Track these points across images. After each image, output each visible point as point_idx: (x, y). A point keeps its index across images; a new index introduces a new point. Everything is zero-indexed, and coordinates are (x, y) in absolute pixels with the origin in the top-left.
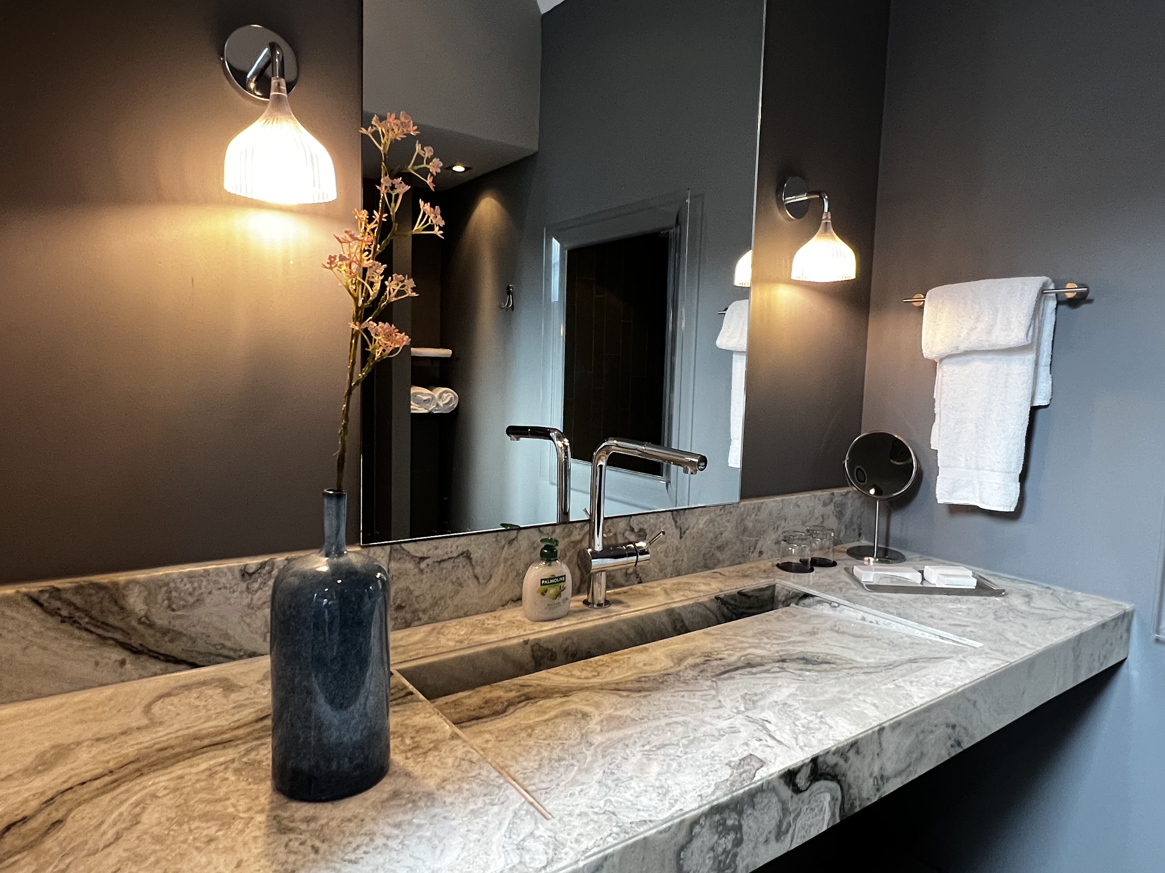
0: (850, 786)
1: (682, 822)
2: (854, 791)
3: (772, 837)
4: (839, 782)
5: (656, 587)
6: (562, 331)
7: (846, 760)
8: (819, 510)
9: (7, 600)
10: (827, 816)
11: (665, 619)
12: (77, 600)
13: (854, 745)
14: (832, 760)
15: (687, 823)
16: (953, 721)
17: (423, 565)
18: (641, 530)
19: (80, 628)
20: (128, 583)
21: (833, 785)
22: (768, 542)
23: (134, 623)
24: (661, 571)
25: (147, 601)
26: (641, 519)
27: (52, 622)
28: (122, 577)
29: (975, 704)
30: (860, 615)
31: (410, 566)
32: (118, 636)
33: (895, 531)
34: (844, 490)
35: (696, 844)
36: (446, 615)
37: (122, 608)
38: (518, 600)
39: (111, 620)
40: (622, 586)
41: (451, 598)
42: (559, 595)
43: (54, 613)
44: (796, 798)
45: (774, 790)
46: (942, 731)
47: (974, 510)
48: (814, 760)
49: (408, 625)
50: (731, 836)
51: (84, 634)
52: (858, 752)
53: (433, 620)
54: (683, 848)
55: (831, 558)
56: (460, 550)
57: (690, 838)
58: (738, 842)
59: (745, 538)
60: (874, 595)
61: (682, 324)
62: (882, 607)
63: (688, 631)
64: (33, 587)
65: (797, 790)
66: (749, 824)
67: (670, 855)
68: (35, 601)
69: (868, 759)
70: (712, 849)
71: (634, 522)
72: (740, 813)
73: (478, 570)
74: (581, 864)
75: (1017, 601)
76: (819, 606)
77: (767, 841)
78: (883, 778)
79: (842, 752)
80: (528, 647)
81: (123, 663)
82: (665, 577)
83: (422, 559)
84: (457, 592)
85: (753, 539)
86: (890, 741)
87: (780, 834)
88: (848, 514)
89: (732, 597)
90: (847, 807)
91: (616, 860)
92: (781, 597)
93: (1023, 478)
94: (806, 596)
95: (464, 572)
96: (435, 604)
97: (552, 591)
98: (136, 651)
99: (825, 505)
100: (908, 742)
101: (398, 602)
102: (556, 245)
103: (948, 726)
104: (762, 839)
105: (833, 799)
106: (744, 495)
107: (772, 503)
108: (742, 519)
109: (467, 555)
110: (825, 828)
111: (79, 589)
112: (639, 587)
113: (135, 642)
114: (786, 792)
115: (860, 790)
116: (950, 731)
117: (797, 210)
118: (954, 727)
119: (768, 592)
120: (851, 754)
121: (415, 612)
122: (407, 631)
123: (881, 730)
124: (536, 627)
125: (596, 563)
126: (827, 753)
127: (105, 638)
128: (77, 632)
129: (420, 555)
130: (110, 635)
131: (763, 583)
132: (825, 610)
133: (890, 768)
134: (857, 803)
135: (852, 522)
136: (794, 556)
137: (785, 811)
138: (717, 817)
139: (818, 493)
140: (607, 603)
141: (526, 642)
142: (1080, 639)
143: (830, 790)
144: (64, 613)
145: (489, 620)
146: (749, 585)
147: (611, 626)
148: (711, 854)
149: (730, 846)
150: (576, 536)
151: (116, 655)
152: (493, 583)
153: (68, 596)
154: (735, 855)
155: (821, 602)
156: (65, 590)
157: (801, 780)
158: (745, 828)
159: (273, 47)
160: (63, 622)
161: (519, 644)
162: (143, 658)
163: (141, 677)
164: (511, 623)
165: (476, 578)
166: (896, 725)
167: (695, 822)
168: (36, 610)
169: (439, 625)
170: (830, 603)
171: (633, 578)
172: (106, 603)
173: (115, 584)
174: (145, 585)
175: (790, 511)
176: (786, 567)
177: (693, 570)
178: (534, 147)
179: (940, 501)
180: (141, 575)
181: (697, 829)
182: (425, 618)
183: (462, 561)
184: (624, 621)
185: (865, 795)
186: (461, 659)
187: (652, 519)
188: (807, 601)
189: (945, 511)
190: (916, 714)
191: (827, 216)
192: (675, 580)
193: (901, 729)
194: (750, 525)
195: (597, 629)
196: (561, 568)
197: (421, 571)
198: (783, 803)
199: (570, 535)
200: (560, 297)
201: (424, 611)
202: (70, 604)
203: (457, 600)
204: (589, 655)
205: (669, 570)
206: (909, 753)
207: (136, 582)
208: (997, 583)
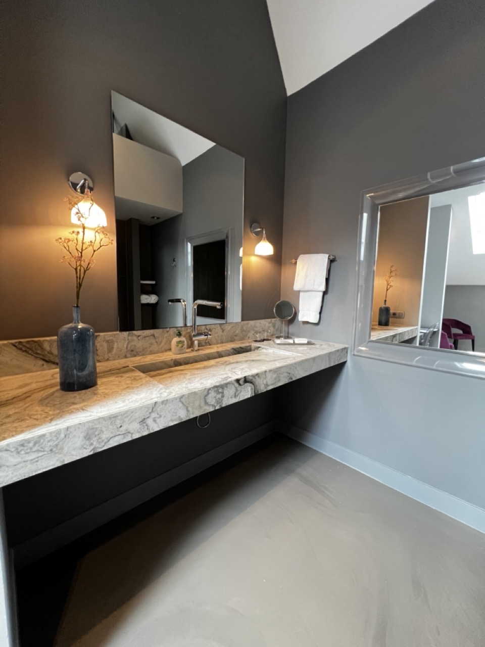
0: (257, 386)
1: (205, 389)
2: (258, 387)
3: (233, 397)
4: (253, 384)
5: (215, 347)
6: (192, 276)
7: (255, 378)
8: (267, 325)
9: (5, 345)
10: (250, 393)
11: (216, 354)
12: (28, 346)
13: (257, 374)
14: (251, 378)
15: (207, 389)
16: (289, 371)
17: (139, 338)
18: (210, 329)
19: (29, 354)
20: (44, 341)
21: (251, 385)
22: (251, 334)
23: (46, 353)
24: (217, 342)
25: (50, 347)
26: (210, 326)
27: (19, 352)
28: (42, 339)
29: (296, 368)
30: (273, 351)
31: (135, 338)
32: (41, 357)
33: (290, 331)
34: (275, 319)
35: (210, 395)
36: (147, 353)
37: (42, 348)
38: (170, 350)
39: (39, 352)
40: (204, 346)
41: (149, 348)
42: (182, 347)
43: (20, 349)
44: (240, 387)
45: (233, 384)
46: (286, 374)
47: (307, 323)
48: (245, 377)
49: (135, 356)
50: (220, 395)
51: (30, 356)
52: (259, 377)
53: (143, 355)
54: (206, 396)
55: (270, 338)
56: (151, 334)
57: (208, 394)
58: (223, 396)
59: (244, 333)
60: (279, 346)
61: (229, 273)
62: (280, 348)
63: (222, 357)
64: (13, 341)
65: (240, 385)
66: (226, 392)
67: (202, 397)
68: (14, 345)
69: (262, 379)
70: (215, 397)
71: (208, 327)
72: (223, 389)
73: (157, 340)
74: (177, 396)
75: (318, 346)
76: (263, 350)
77: (231, 398)
78: (267, 385)
79: (253, 376)
80: (173, 361)
81: (43, 365)
82: (218, 344)
83: (139, 336)
84: (150, 347)
85: (246, 333)
86: (269, 375)
87: (235, 396)
88: (277, 327)
89: (238, 348)
90: (256, 391)
91: (186, 396)
92: (253, 349)
93: (320, 313)
94: (259, 347)
95: (153, 341)
96: (143, 350)
97: (180, 345)
98: (47, 361)
99: (269, 323)
100: (275, 376)
101: (132, 349)
102: (189, 245)
103: (287, 373)
104: (230, 397)
105: (252, 389)
106: (243, 320)
107: (252, 323)
108: (242, 327)
109: (153, 335)
110: (249, 396)
111: (28, 342)
112: (210, 346)
113: (47, 359)
114: (237, 385)
115: (260, 387)
116: (288, 374)
117: (257, 234)
118: (289, 374)
119: (249, 347)
120: (256, 377)
121: (137, 352)
122: (135, 358)
123: (266, 372)
124: (176, 356)
125: (194, 339)
126: (249, 376)
127: (37, 357)
128: (28, 355)
129: (138, 335)
130: (38, 356)
131: (247, 345)
132: (264, 351)
133: (269, 383)
134: (259, 391)
135: (278, 328)
136: (258, 337)
137: (237, 390)
138: (216, 389)
139: (267, 320)
140: (198, 350)
141: (172, 360)
142: (330, 353)
143: (250, 386)
144: (24, 349)
145: (161, 355)
146: (243, 345)
147: (199, 355)
148: (215, 399)
149: (220, 397)
150: (189, 331)
151: (41, 362)
152: (162, 344)
153: (24, 344)
154: (222, 400)
155: (263, 348)
156: (24, 342)
157: (241, 382)
158: (225, 393)
159: (85, 180)
160: (23, 352)
161: (169, 360)
162: (50, 364)
163: (49, 369)
164: (168, 355)
165: (157, 342)
166: (270, 371)
167: (209, 389)
168: (14, 348)
169: (145, 356)
170: (265, 348)
171: (208, 344)
172: (37, 347)
173: (40, 341)
174: (49, 341)
175: (258, 325)
176: (256, 341)
177: (227, 342)
178: (181, 211)
179: (300, 320)
180: (48, 338)
181: (210, 391)
182: (141, 354)
183: (152, 337)
184: (203, 354)
185: (262, 389)
186: (152, 364)
187: (213, 326)
188: (260, 349)
189: (301, 324)
190: (277, 369)
191: (264, 235)
192: (221, 345)
193: (272, 372)
194: (245, 329)
195: (194, 356)
196: (183, 339)
197: (139, 340)
198: (236, 388)
199: (187, 330)
200: (191, 265)
201: (140, 352)
202: (25, 346)
203: (151, 349)
204: (192, 363)
205: (219, 341)
206: (275, 379)
207: (46, 340)
208: (313, 341)
